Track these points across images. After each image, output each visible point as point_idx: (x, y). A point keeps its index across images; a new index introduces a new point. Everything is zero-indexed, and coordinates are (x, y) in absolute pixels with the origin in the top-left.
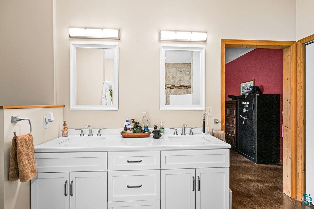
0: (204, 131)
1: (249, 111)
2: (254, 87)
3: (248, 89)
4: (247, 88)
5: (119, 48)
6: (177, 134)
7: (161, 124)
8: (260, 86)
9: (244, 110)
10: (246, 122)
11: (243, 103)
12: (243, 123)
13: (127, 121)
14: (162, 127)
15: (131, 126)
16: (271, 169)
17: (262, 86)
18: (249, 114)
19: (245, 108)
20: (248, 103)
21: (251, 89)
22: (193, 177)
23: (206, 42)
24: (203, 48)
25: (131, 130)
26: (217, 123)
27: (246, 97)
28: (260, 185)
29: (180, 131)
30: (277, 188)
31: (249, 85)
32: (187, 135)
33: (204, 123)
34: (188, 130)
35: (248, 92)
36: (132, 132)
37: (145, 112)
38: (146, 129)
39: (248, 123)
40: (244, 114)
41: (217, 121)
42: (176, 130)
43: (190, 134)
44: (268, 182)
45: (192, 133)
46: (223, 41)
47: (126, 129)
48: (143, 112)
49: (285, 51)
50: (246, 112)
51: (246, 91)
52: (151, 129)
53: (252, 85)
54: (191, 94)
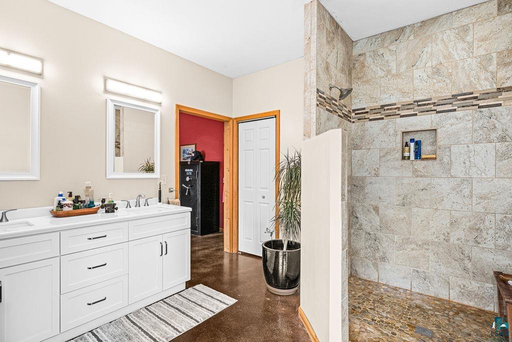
0: (160, 201)
1: (192, 180)
2: (196, 152)
3: (189, 154)
4: (188, 152)
5: (41, 88)
6: (130, 207)
7: (110, 197)
8: (202, 151)
9: (188, 179)
10: (189, 192)
11: (186, 170)
12: (186, 194)
13: (61, 195)
14: (110, 200)
15: (69, 201)
16: (213, 238)
17: (204, 152)
18: (192, 183)
19: (189, 176)
20: (191, 170)
21: (193, 155)
22: (161, 243)
23: (161, 103)
24: (158, 110)
25: (71, 206)
26: (172, 191)
27: (189, 163)
28: (206, 251)
29: (132, 203)
30: (219, 250)
31: (190, 149)
32: (142, 206)
33: (160, 192)
34: (142, 201)
35: (189, 157)
36: (71, 209)
37: (90, 182)
38: (91, 204)
39: (192, 193)
40: (187, 183)
41: (172, 190)
42: (128, 203)
43: (145, 205)
44: (212, 248)
45: (146, 204)
46: (178, 106)
47: (60, 205)
48: (86, 182)
49: (225, 123)
50: (190, 180)
51: (187, 156)
52: (98, 203)
53: (194, 150)
54: (120, 156)
